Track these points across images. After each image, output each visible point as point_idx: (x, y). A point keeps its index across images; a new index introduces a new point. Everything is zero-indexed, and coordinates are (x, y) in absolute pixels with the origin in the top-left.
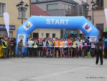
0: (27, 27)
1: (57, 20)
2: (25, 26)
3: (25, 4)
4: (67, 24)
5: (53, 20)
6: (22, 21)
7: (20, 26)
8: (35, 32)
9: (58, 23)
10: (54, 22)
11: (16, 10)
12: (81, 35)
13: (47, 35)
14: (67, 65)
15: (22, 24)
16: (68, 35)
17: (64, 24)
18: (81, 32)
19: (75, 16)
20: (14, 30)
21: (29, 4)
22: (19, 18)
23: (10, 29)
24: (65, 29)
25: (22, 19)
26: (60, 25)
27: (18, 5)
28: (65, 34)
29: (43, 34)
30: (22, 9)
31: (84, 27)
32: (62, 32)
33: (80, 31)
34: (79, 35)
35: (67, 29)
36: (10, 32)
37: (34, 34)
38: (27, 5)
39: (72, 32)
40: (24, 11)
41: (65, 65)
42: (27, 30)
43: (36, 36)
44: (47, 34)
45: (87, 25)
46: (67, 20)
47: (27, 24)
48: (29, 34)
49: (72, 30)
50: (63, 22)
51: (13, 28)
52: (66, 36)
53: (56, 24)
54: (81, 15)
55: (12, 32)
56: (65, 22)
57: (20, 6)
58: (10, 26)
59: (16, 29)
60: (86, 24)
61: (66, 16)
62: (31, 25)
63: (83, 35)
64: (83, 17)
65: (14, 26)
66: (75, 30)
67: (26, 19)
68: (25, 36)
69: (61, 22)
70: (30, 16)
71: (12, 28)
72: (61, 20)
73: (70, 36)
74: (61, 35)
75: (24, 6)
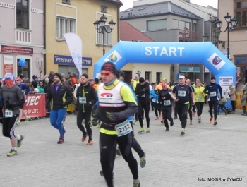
1: (164, 48)
2: (109, 58)
3: (108, 20)
4: (181, 55)
5: (156, 48)
6: (104, 51)
7: (99, 58)
8: (126, 68)
9: (166, 53)
10: (159, 51)
11: (93, 31)
12: (206, 74)
13: (148, 74)
16: (184, 74)
17: (176, 55)
18: (207, 71)
20: (91, 65)
21: (115, 21)
22: (98, 46)
23: (83, 65)
24: (178, 65)
25: (104, 46)
26: (169, 57)
27: (97, 23)
28: (178, 72)
30: (104, 30)
31: (211, 60)
32: (173, 69)
34: (203, 75)
35: (181, 65)
36: (83, 69)
38: (112, 23)
39: (191, 69)
40: (107, 33)
44: (146, 72)
45: (216, 57)
46: (181, 49)
47: (111, 56)
49: (190, 66)
50: (174, 52)
51: (89, 62)
53: (161, 55)
54: (207, 39)
55: (87, 69)
56: (178, 52)
57: (101, 24)
58: (83, 58)
59: (93, 64)
60: (215, 55)
61: (180, 41)
63: (210, 74)
64: (209, 44)
65: (90, 59)
66: (195, 66)
67: (111, 47)
69: (170, 51)
70: (118, 41)
71: (87, 61)
72: (170, 48)
74: (171, 74)
75: (107, 24)
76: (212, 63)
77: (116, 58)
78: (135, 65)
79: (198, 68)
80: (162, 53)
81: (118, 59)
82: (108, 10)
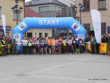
0: (22, 27)
1: (49, 21)
2: (20, 26)
3: (19, 7)
4: (58, 24)
5: (45, 21)
6: (17, 23)
7: (15, 26)
8: (29, 31)
9: (50, 23)
10: (46, 23)
11: (11, 12)
13: (40, 34)
14: (58, 61)
15: (17, 24)
16: (59, 34)
17: (55, 24)
18: (71, 32)
19: (64, 17)
20: (10, 30)
21: (23, 7)
22: (14, 20)
23: (6, 30)
24: (56, 29)
25: (17, 20)
26: (51, 25)
27: (13, 8)
28: (56, 33)
29: (36, 34)
30: (17, 12)
31: (73, 26)
32: (53, 31)
33: (70, 30)
34: (69, 34)
36: (6, 32)
37: (28, 33)
38: (21, 8)
39: (62, 31)
40: (19, 13)
41: (56, 61)
42: (21, 30)
43: (30, 35)
44: (39, 33)
45: (76, 25)
46: (58, 21)
47: (22, 25)
48: (23, 34)
49: (62, 30)
50: (54, 23)
51: (9, 29)
52: (57, 35)
53: (47, 24)
54: (70, 16)
55: (8, 32)
57: (15, 9)
58: (6, 27)
59: (12, 30)
60: (74, 24)
61: (57, 17)
62: (26, 26)
63: (72, 34)
64: (72, 18)
65: (10, 27)
67: (21, 20)
68: (20, 35)
69: (52, 22)
70: (25, 18)
71: (9, 28)
72: (52, 21)
73: (60, 35)
74: (53, 34)
75: (18, 9)
76: (73, 28)
77: (24, 26)
78: (34, 30)
79: (66, 31)
80: (48, 23)
81: (25, 27)
82: (19, 2)
